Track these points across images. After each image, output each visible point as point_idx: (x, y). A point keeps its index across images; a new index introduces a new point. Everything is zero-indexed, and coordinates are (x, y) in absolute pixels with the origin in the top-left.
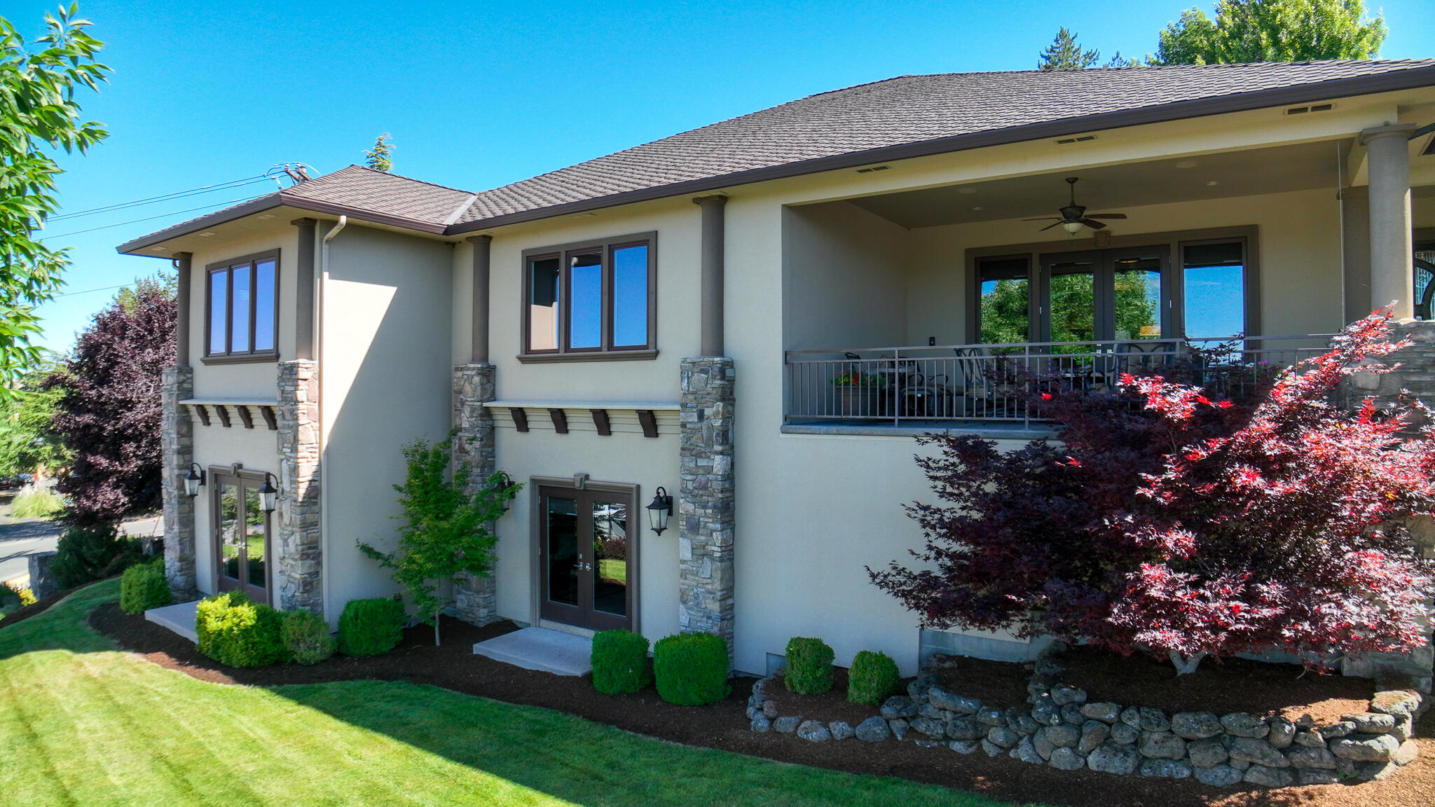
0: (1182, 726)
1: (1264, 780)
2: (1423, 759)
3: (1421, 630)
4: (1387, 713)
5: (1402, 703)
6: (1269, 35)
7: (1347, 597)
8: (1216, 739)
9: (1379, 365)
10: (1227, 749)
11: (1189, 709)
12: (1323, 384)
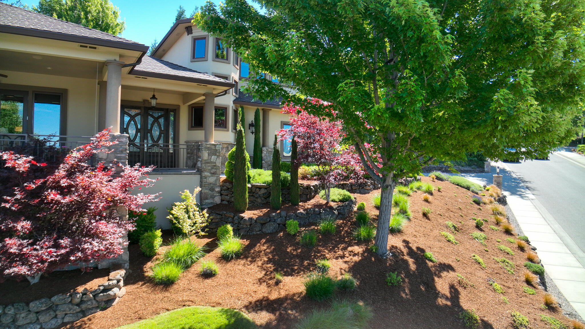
0: (34, 307)
1: (71, 319)
2: (128, 293)
3: (121, 248)
4: (114, 280)
5: (119, 275)
6: (84, 14)
7: (94, 240)
8: (50, 308)
9: (107, 150)
10: (55, 311)
11: (36, 299)
12: (86, 157)
